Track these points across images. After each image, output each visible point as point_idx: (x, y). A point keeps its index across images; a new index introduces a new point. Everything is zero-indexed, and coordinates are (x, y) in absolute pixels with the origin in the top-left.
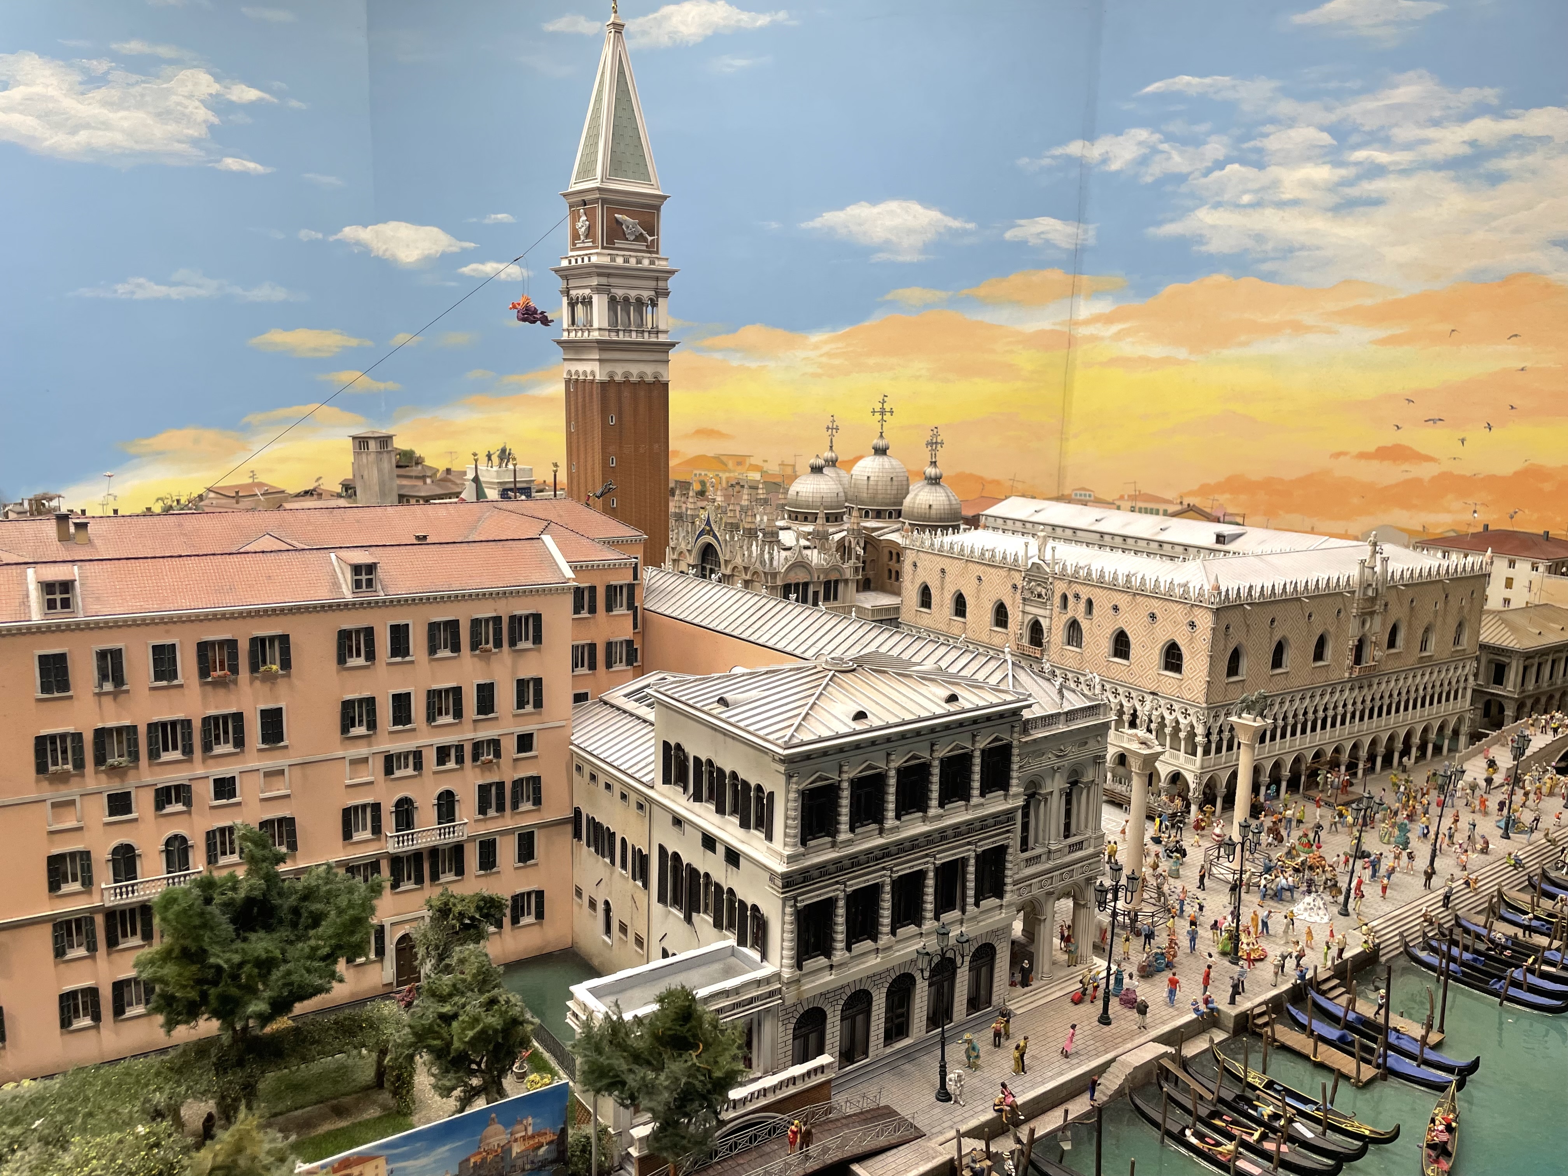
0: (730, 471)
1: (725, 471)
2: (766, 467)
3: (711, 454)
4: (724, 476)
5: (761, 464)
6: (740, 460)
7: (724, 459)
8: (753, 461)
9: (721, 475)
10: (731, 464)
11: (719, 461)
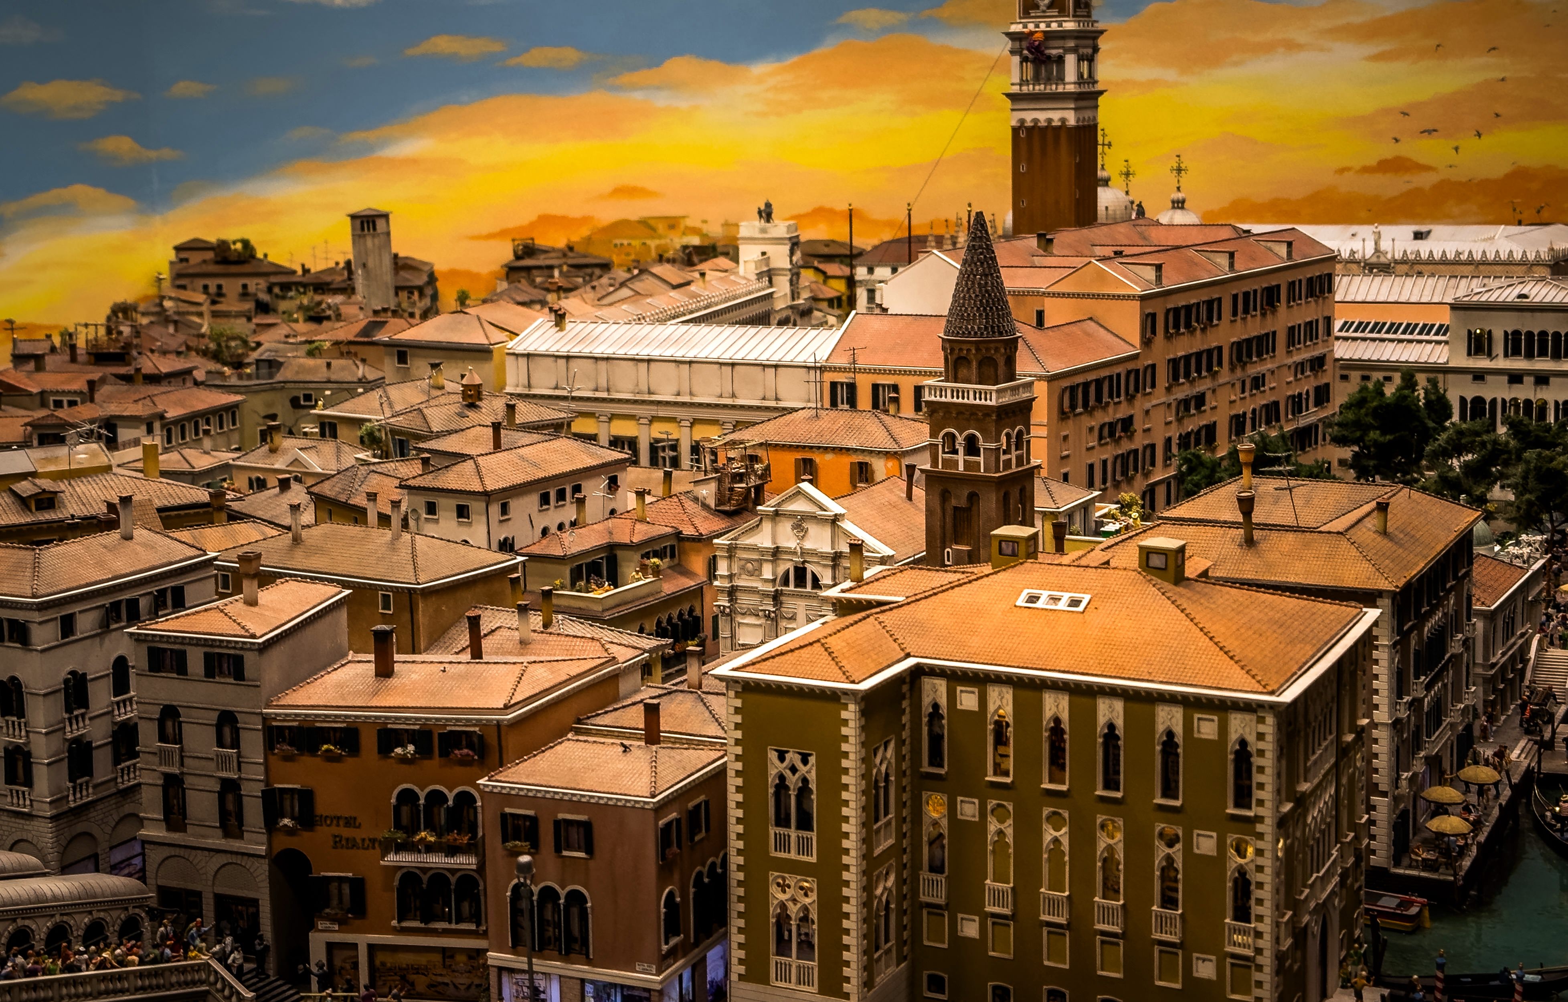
0: (660, 237)
1: (653, 238)
2: (705, 228)
3: (634, 216)
4: (653, 244)
5: (698, 224)
6: (672, 223)
7: (652, 222)
8: (689, 223)
9: (649, 242)
10: (661, 228)
11: (647, 225)
